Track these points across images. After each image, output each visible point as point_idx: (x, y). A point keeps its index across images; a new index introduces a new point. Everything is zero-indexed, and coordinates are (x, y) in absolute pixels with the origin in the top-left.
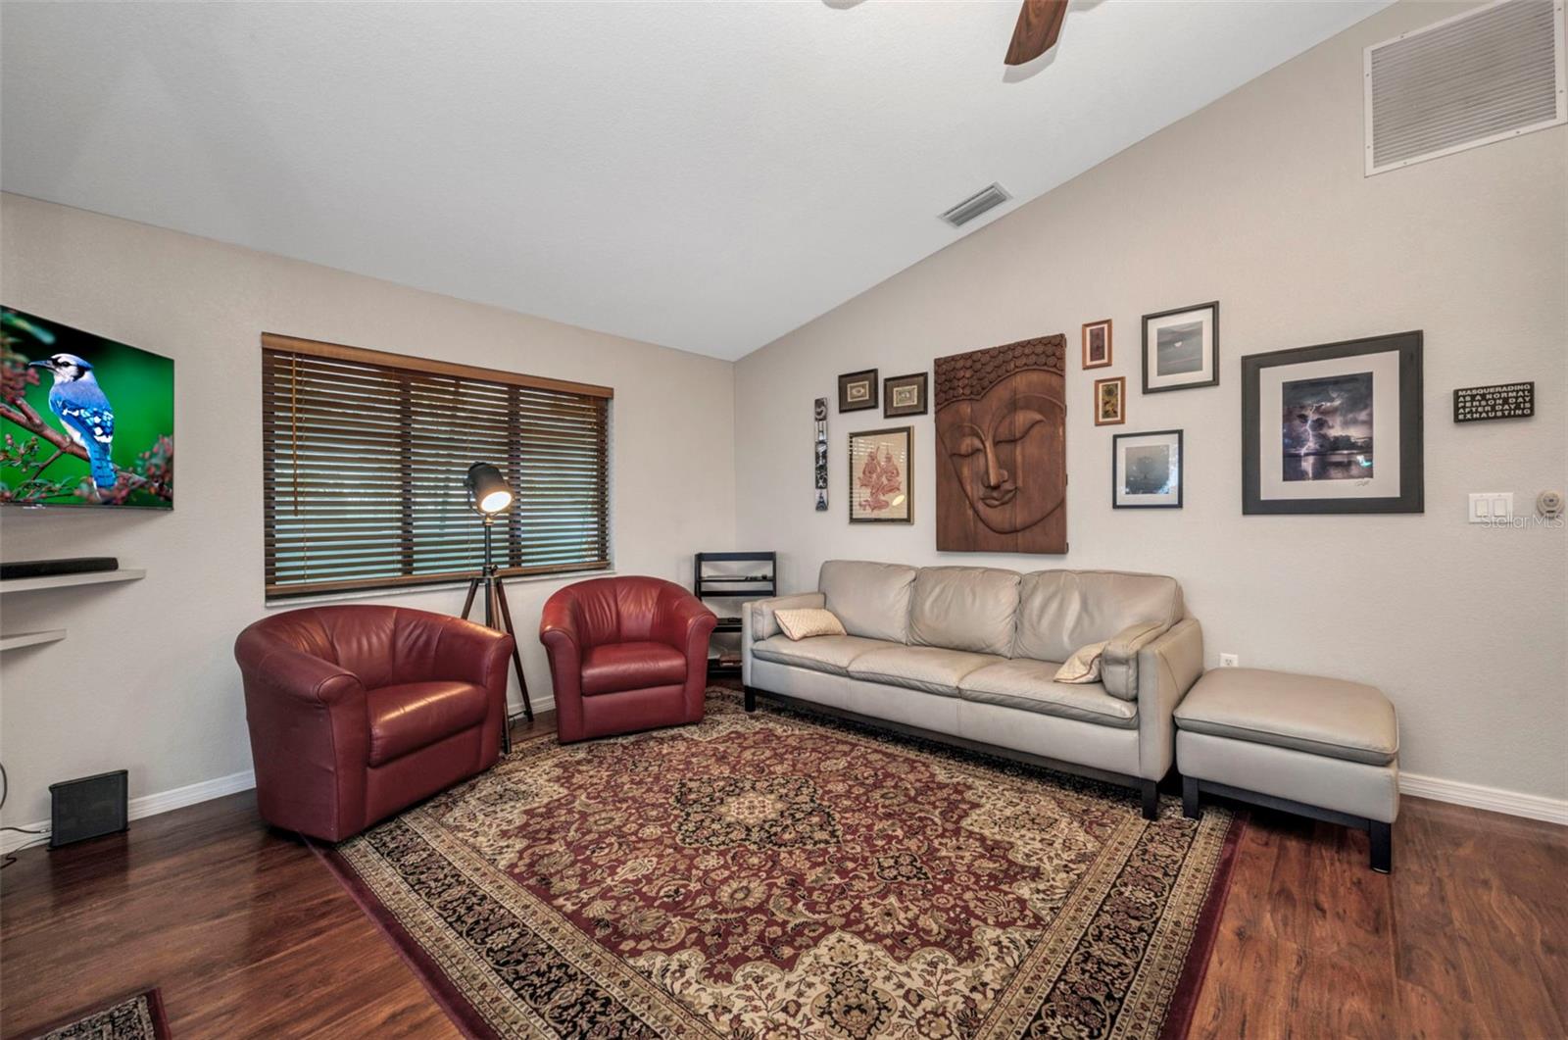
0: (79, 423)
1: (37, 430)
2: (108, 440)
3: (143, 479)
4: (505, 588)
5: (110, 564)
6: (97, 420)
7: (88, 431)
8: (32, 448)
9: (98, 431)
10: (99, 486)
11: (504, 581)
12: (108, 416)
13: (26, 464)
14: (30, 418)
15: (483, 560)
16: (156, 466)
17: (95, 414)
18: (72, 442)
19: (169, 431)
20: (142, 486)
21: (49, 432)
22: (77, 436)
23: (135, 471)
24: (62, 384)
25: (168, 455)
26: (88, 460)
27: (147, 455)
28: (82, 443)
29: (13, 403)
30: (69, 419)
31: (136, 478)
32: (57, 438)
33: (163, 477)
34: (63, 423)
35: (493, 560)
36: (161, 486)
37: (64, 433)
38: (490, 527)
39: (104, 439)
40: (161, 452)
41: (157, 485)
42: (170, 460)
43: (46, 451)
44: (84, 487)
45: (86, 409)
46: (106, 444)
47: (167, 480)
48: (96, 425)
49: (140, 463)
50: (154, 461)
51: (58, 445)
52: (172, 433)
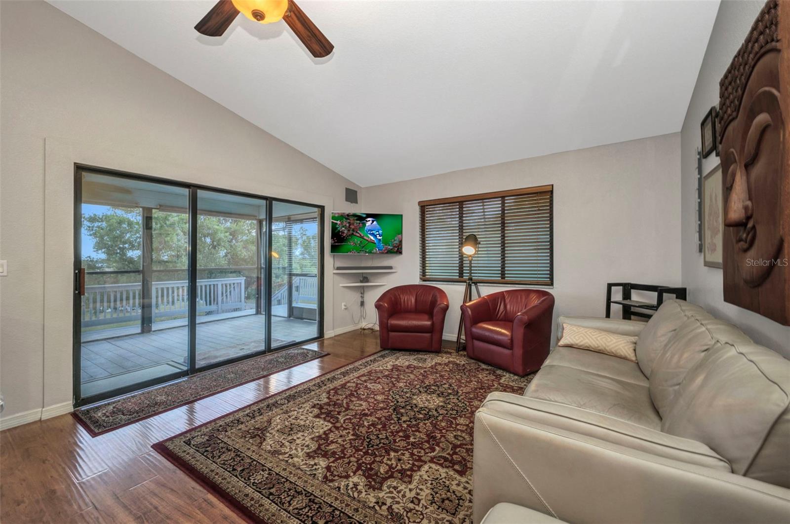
0: (373, 234)
1: (362, 237)
2: (381, 238)
3: (392, 247)
4: (479, 287)
5: (391, 268)
6: (378, 233)
7: (375, 236)
8: (361, 242)
9: (378, 236)
10: (379, 250)
11: (478, 284)
12: (380, 232)
13: (360, 245)
14: (360, 235)
15: (468, 275)
16: (396, 244)
17: (377, 232)
18: (371, 239)
19: (401, 233)
20: (391, 249)
21: (365, 238)
22: (372, 238)
23: (389, 245)
24: (368, 226)
25: (400, 240)
26: (375, 243)
27: (393, 240)
28: (374, 239)
29: (357, 232)
30: (370, 234)
31: (389, 247)
32: (367, 239)
33: (398, 246)
34: (369, 235)
35: (472, 275)
36: (398, 249)
37: (369, 237)
38: (471, 261)
39: (380, 238)
40: (398, 240)
41: (396, 249)
42: (401, 242)
43: (365, 242)
44: (375, 250)
45: (374, 231)
46: (380, 239)
47: (400, 247)
48: (377, 234)
49: (390, 243)
50: (395, 242)
51: (367, 240)
52: (402, 233)
